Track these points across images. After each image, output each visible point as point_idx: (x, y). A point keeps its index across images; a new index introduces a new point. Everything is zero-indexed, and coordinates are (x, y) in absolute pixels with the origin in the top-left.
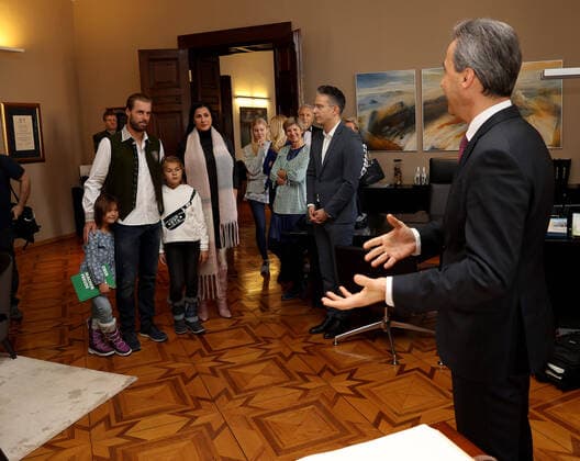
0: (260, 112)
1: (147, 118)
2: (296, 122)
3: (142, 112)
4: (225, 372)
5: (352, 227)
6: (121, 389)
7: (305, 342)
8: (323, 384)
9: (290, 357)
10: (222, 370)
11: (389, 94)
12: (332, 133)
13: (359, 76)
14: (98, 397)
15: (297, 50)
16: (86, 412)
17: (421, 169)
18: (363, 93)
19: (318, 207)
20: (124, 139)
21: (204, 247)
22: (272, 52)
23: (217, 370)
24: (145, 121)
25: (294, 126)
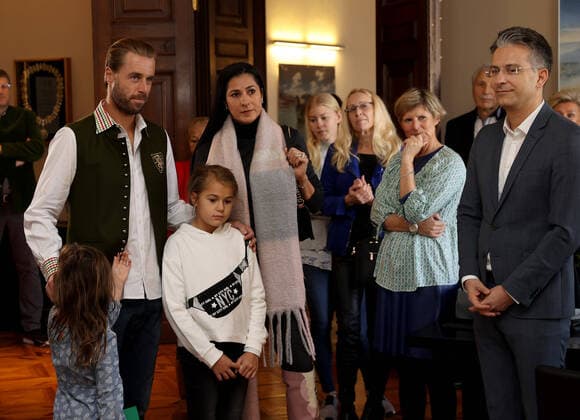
0: (320, 74)
1: (147, 88)
2: (424, 101)
3: (138, 76)
5: (566, 328)
12: (525, 126)
19: (489, 280)
20: (100, 129)
24: (142, 95)
25: (420, 111)
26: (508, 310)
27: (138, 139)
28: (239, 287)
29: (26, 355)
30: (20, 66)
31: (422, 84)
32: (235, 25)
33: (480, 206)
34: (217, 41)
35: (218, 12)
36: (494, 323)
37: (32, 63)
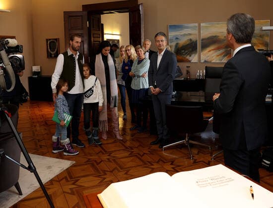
0: (116, 41)
1: (80, 45)
2: (141, 47)
3: (77, 42)
4: (114, 160)
6: (69, 166)
7: (149, 149)
8: (160, 166)
9: (143, 155)
10: (113, 160)
11: (185, 35)
12: (163, 53)
13: (170, 26)
14: (60, 169)
15: (141, 13)
16: (56, 175)
17: (200, 71)
18: (172, 34)
19: (155, 87)
20: (69, 55)
21: (100, 104)
22: (128, 13)
23: (111, 159)
24: (79, 47)
25: (140, 49)
26: (160, 93)
27: (77, 57)
28: (93, 91)
29: (51, 106)
30: (47, 40)
31: (140, 44)
32: (96, 30)
33: (153, 71)
34: (93, 34)
35: (93, 27)
36: (156, 96)
37: (50, 39)
